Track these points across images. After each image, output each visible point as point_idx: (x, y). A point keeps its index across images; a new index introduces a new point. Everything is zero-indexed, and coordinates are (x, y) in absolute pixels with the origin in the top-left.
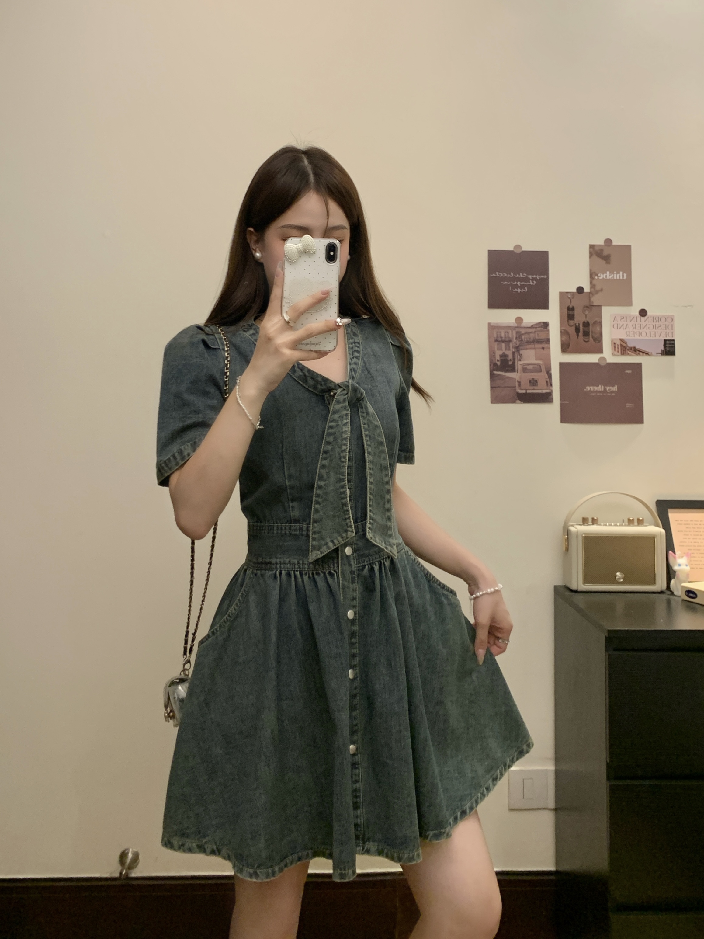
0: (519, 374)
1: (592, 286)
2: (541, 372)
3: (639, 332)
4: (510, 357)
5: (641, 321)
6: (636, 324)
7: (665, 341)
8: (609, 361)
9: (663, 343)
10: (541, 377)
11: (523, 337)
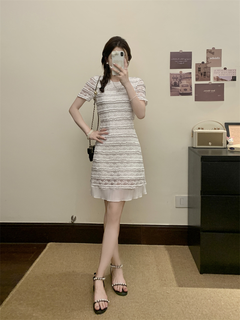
0: (180, 87)
1: (207, 61)
2: (188, 86)
3: (223, 74)
4: (178, 83)
5: (224, 71)
6: (222, 72)
7: (233, 77)
8: (212, 83)
9: (232, 77)
10: (188, 88)
11: (182, 77)
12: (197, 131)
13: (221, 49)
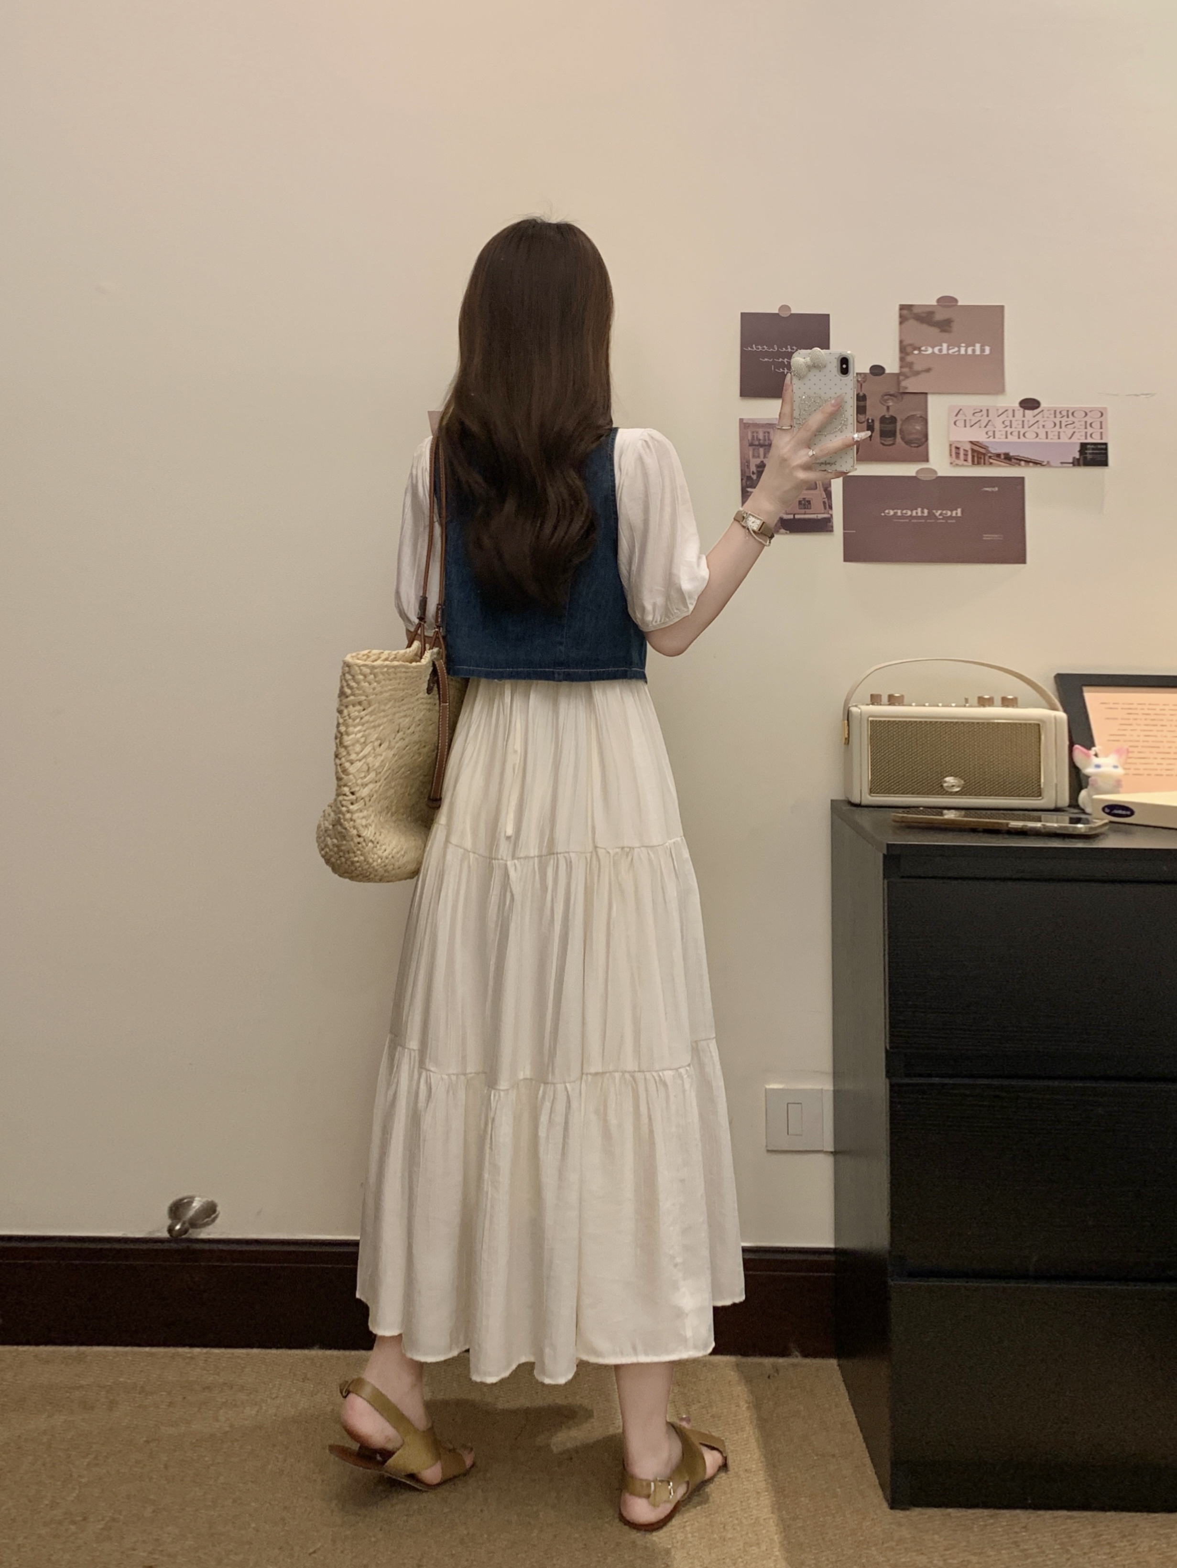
1: (905, 364)
3: (1019, 432)
5: (1024, 416)
6: (1011, 421)
7: (1083, 445)
8: (940, 474)
9: (1078, 448)
10: (813, 497)
12: (865, 708)
13: (1002, 307)
